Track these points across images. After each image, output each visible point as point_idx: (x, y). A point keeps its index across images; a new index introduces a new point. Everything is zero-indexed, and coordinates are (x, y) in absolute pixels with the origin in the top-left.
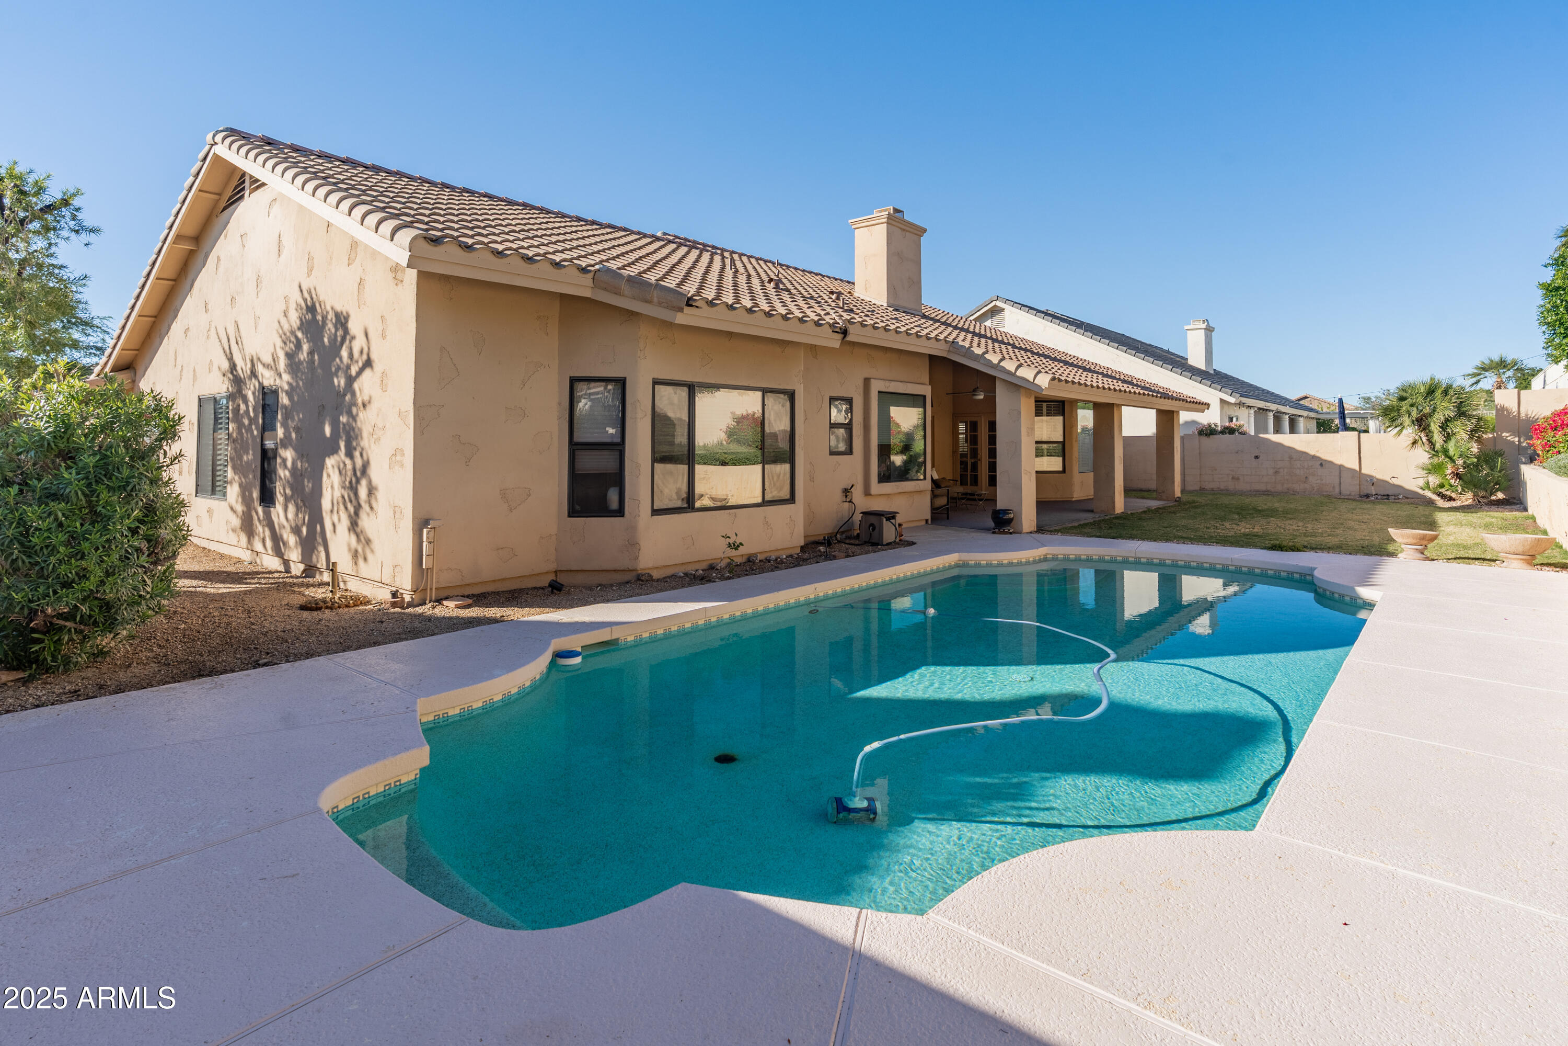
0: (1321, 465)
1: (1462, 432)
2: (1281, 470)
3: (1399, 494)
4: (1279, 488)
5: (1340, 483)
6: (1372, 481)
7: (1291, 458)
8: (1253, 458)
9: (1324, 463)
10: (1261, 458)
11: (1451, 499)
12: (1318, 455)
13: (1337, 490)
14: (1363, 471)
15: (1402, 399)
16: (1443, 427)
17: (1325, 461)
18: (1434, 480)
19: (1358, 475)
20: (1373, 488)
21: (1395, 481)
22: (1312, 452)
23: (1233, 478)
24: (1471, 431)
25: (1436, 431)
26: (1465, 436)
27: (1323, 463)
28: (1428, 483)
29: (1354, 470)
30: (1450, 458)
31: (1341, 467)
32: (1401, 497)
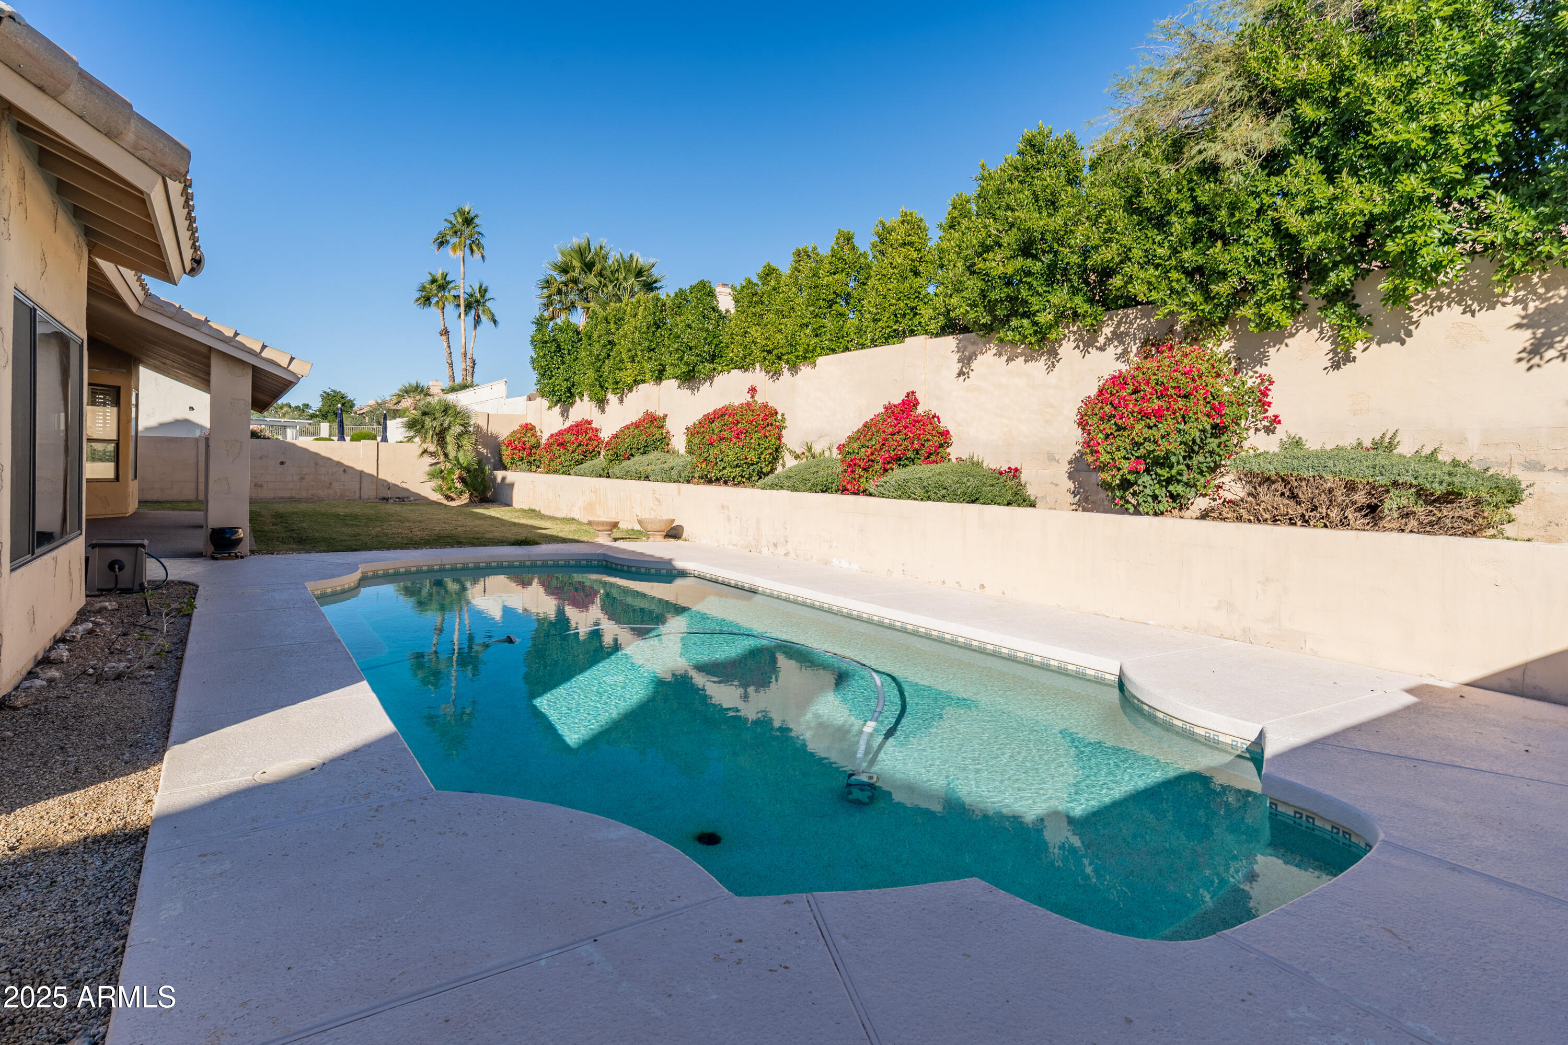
0: (345, 471)
2: (307, 476)
3: (409, 498)
4: (304, 494)
5: (360, 488)
6: (389, 486)
7: (316, 464)
8: (278, 464)
10: (286, 464)
11: (453, 499)
12: (342, 461)
13: (357, 495)
14: (381, 476)
17: (348, 467)
19: (375, 479)
20: (387, 492)
21: (404, 485)
22: (336, 458)
23: (257, 485)
27: (346, 469)
29: (373, 476)
31: (361, 473)
32: (412, 499)
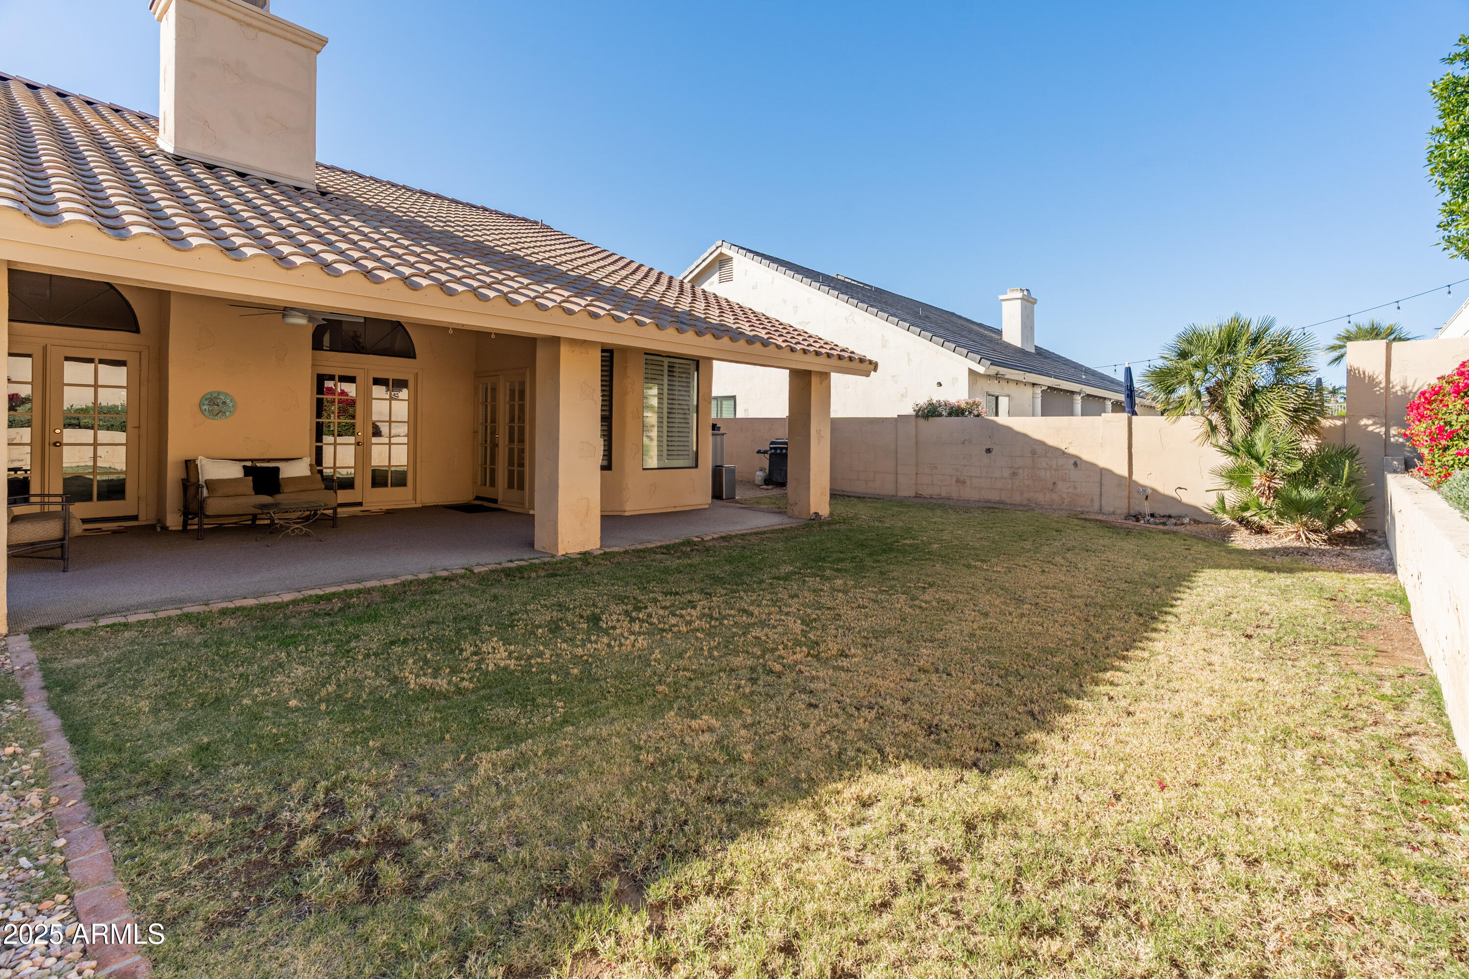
0: (1075, 464)
1: (1279, 412)
2: (1021, 471)
3: (1185, 516)
4: (1017, 498)
5: (1101, 494)
6: (1149, 494)
7: (1034, 453)
8: (984, 452)
9: (1078, 463)
10: (994, 452)
11: (1261, 530)
12: (1071, 449)
13: (1096, 504)
14: (1134, 477)
15: (1184, 355)
16: (1246, 404)
17: (1082, 459)
18: (1233, 497)
19: (1128, 483)
20: (1146, 503)
21: (1180, 495)
22: (1063, 445)
23: (957, 481)
24: (1296, 411)
25: (1234, 410)
26: (1284, 419)
28: (1222, 501)
29: (1121, 477)
30: (1258, 459)
32: (1186, 520)
